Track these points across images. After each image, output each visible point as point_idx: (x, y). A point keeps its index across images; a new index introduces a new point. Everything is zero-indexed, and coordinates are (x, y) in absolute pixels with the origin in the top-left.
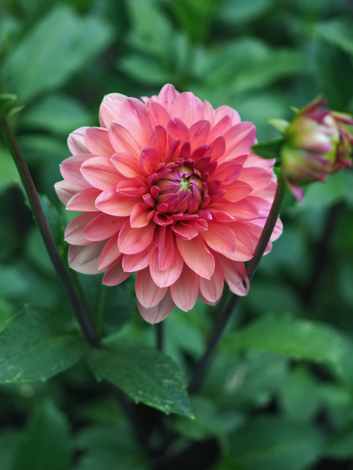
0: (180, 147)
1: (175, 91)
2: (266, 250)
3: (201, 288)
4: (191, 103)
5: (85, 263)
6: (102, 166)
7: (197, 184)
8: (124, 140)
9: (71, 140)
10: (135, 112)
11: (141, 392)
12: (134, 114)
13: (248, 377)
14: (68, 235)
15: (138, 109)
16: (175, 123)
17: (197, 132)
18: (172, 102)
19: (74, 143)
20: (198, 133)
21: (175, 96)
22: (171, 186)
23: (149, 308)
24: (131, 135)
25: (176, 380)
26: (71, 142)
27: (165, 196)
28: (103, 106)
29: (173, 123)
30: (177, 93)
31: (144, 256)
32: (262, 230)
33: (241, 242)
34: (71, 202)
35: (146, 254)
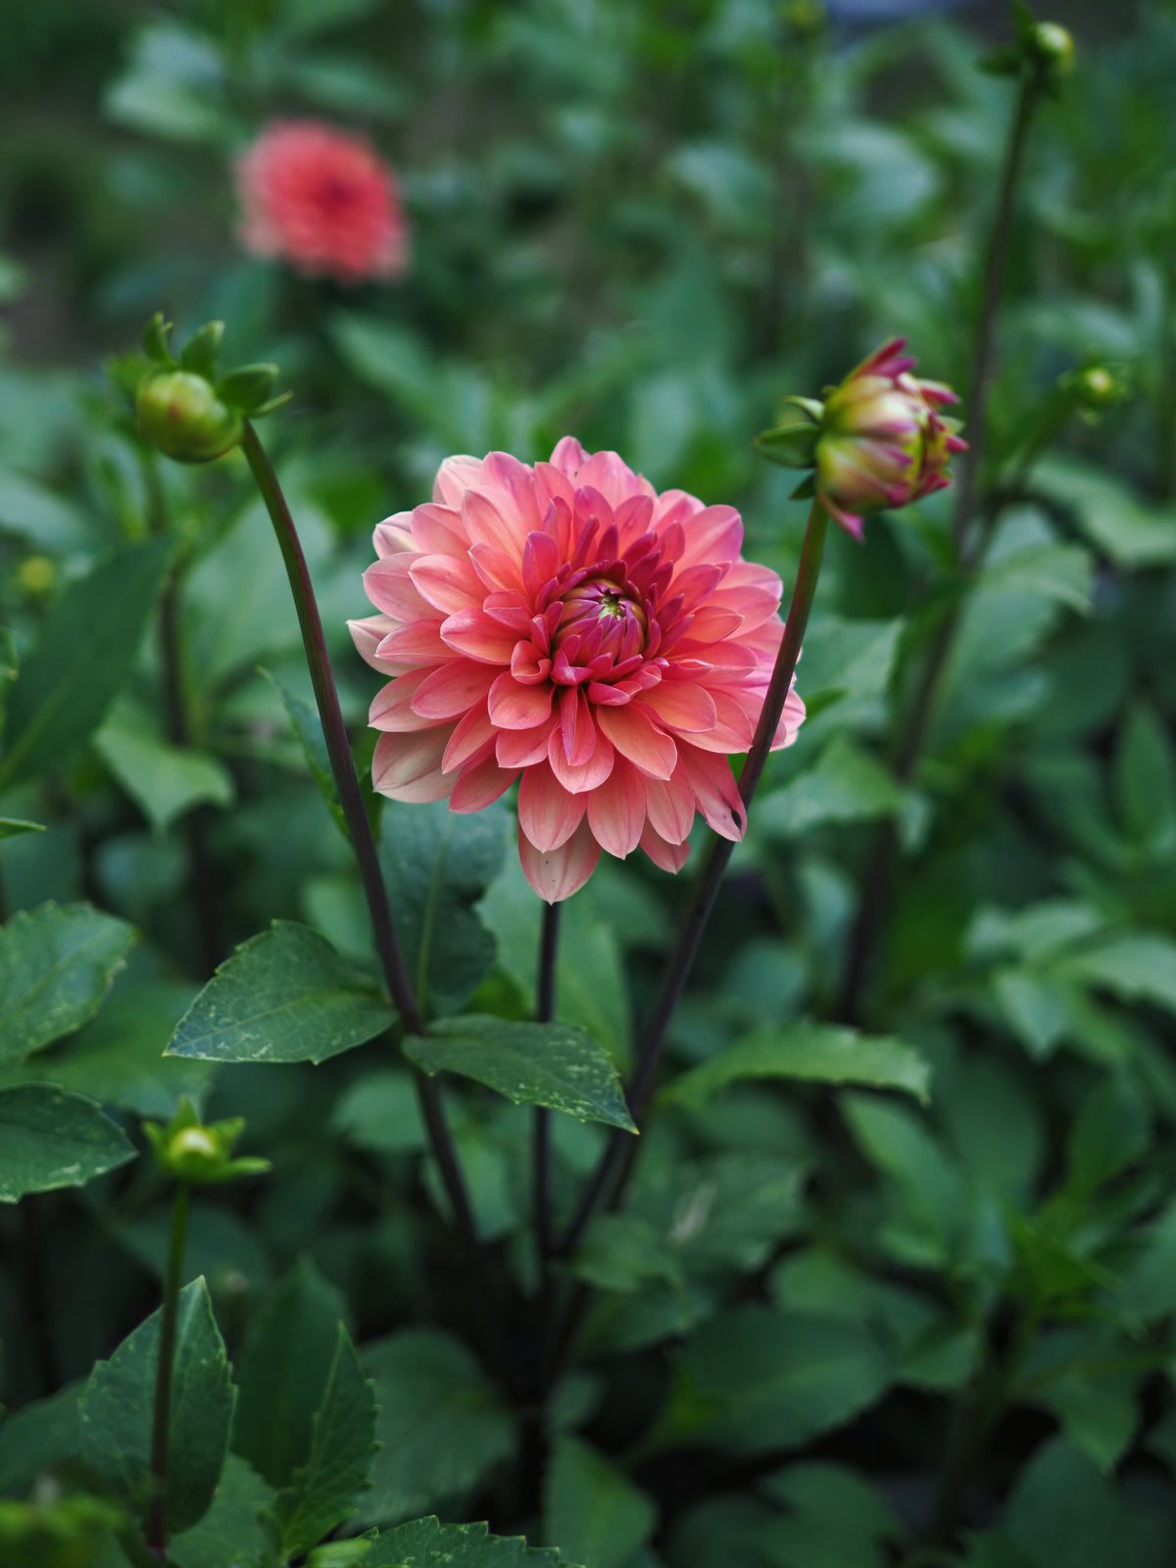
0: (599, 535)
1: (582, 451)
2: (774, 742)
3: (649, 813)
4: (615, 472)
5: (407, 783)
6: (449, 574)
7: (632, 609)
8: (489, 528)
9: (380, 535)
10: (508, 482)
11: (522, 1086)
12: (506, 486)
13: (716, 1210)
14: (377, 717)
15: (514, 478)
16: (587, 497)
17: (629, 520)
18: (576, 473)
19: (384, 542)
20: (630, 524)
21: (581, 462)
22: (585, 606)
23: (548, 852)
24: (502, 520)
25: (596, 1066)
26: (379, 539)
27: (572, 628)
28: (444, 475)
29: (583, 496)
30: (586, 457)
31: (534, 748)
32: (763, 702)
33: (724, 723)
34: (387, 643)
35: (539, 744)
